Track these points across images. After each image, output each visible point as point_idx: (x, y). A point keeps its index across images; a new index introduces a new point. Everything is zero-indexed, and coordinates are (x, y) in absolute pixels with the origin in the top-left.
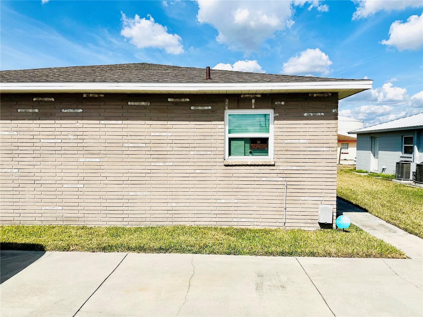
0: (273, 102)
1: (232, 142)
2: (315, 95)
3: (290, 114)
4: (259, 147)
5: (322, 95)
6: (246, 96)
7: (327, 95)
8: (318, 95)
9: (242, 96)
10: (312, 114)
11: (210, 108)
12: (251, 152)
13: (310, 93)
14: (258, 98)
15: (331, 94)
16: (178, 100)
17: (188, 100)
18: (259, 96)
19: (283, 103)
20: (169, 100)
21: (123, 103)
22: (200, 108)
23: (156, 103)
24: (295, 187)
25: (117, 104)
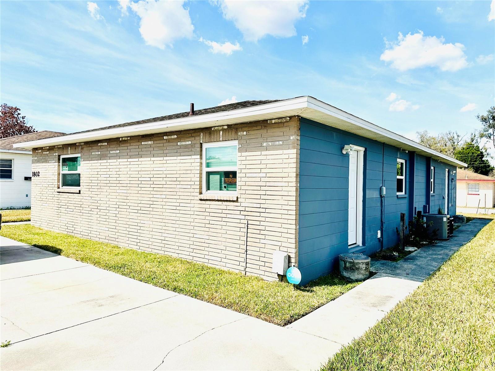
0: (236, 133)
1: (211, 176)
2: (273, 121)
3: (251, 145)
4: (231, 181)
5: (280, 121)
6: (215, 128)
7: (285, 120)
8: (277, 121)
9: (213, 129)
10: (270, 144)
11: (190, 142)
12: (225, 187)
13: (268, 120)
14: (225, 129)
15: (289, 119)
16: (170, 137)
17: (176, 136)
18: (226, 127)
19: (245, 133)
20: (165, 138)
21: (139, 143)
22: (184, 143)
23: (157, 141)
24: (255, 227)
25: (136, 144)
